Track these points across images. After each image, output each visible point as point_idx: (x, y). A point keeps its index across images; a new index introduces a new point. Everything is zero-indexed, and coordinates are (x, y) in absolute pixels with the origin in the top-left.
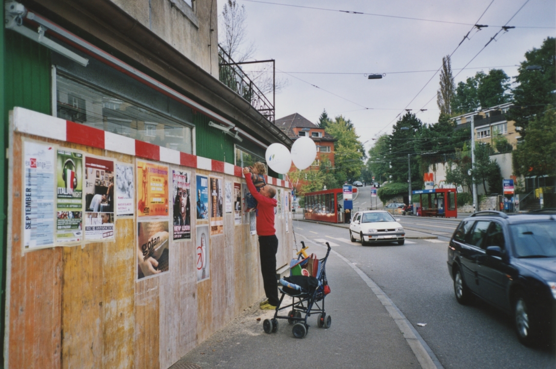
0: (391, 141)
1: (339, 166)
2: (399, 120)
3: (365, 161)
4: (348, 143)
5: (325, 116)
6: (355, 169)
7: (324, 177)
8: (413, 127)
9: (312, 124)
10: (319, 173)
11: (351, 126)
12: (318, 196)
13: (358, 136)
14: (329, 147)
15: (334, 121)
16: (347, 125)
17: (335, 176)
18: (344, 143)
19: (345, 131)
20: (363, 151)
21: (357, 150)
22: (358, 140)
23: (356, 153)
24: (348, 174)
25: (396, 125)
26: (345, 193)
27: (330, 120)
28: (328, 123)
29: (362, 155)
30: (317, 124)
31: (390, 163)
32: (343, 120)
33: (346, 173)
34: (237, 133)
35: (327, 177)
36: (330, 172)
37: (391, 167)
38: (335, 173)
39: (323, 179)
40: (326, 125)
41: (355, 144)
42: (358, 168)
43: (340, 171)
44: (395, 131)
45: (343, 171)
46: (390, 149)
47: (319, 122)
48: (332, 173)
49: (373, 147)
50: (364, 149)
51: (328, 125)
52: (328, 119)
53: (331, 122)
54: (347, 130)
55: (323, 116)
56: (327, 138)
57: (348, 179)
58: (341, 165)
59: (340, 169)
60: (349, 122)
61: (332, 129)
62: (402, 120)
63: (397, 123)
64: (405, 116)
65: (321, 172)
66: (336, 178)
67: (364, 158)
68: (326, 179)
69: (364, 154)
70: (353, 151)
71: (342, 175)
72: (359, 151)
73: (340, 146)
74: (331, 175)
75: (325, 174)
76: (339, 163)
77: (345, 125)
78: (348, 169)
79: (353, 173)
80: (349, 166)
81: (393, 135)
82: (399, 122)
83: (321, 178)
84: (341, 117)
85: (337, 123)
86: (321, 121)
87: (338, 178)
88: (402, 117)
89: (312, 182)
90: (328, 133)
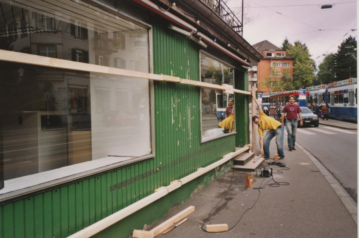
0: (336, 57)
1: (296, 77)
2: (343, 42)
3: (316, 73)
4: (304, 60)
5: (286, 42)
6: (308, 79)
7: (285, 85)
8: (354, 47)
9: (277, 47)
10: (281, 82)
11: (306, 48)
12: (280, 98)
13: (311, 55)
14: (289, 64)
15: (294, 45)
16: (303, 47)
17: (293, 84)
18: (300, 60)
19: (302, 52)
20: (314, 66)
21: (310, 65)
22: (311, 58)
23: (309, 67)
24: (303, 82)
25: (340, 45)
26: (300, 95)
27: (290, 44)
28: (289, 47)
29: (313, 69)
30: (281, 48)
31: (335, 74)
32: (300, 44)
33: (301, 82)
34: (200, 38)
35: (287, 85)
36: (290, 80)
37: (335, 76)
38: (293, 82)
39: (284, 86)
40: (288, 48)
41: (308, 61)
42: (310, 78)
43: (297, 80)
44: (340, 50)
45: (299, 80)
46: (336, 63)
47: (282, 46)
48: (291, 82)
49: (322, 63)
50: (315, 64)
51: (289, 48)
52: (289, 44)
53: (291, 46)
54: (303, 51)
55: (285, 42)
56: (288, 57)
57: (302, 86)
58: (297, 76)
59: (297, 78)
60: (304, 45)
61: (291, 51)
62: (345, 42)
63: (342, 44)
64: (348, 39)
65: (282, 81)
66: (294, 86)
67: (314, 70)
68: (286, 86)
69: (315, 68)
70: (308, 66)
71: (298, 83)
72: (311, 65)
73: (298, 62)
74: (290, 83)
75: (286, 82)
76: (296, 74)
77: (302, 48)
78: (303, 79)
79: (307, 81)
80: (303, 77)
81: (338, 53)
82: (343, 43)
83: (283, 85)
84: (299, 41)
85: (296, 46)
86: (284, 45)
87: (295, 85)
88: (345, 40)
89: (276, 88)
90: (289, 53)
